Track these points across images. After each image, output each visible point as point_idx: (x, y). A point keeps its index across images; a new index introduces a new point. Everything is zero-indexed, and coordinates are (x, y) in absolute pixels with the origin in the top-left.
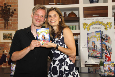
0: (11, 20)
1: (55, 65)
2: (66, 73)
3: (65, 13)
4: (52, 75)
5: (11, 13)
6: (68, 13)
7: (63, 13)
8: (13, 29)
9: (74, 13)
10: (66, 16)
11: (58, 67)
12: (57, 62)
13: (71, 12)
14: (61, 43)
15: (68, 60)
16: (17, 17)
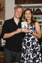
0: (2, 13)
1: (29, 41)
2: (35, 46)
3: (34, 9)
4: (27, 46)
5: (1, 9)
7: (32, 9)
8: (2, 19)
9: (39, 9)
10: (34, 11)
11: (31, 42)
12: (30, 40)
13: (37, 9)
14: (34, 30)
15: (36, 39)
16: (5, 12)
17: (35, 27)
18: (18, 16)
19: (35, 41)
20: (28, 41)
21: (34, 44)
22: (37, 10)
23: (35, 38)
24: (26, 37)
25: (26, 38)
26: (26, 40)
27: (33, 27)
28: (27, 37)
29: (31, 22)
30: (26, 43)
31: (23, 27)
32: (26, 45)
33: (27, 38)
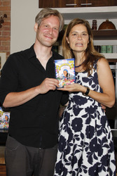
1: (79, 116)
2: (97, 129)
6: (100, 22)
7: (90, 22)
10: (96, 28)
11: (84, 120)
14: (93, 83)
15: (99, 109)
17: (96, 74)
18: (48, 41)
19: (97, 114)
20: (76, 115)
21: (92, 124)
22: (103, 25)
23: (96, 107)
24: (70, 103)
25: (71, 106)
26: (71, 112)
27: (90, 75)
28: (72, 104)
29: (84, 59)
30: (70, 122)
31: (60, 74)
32: (71, 127)
33: (74, 106)
